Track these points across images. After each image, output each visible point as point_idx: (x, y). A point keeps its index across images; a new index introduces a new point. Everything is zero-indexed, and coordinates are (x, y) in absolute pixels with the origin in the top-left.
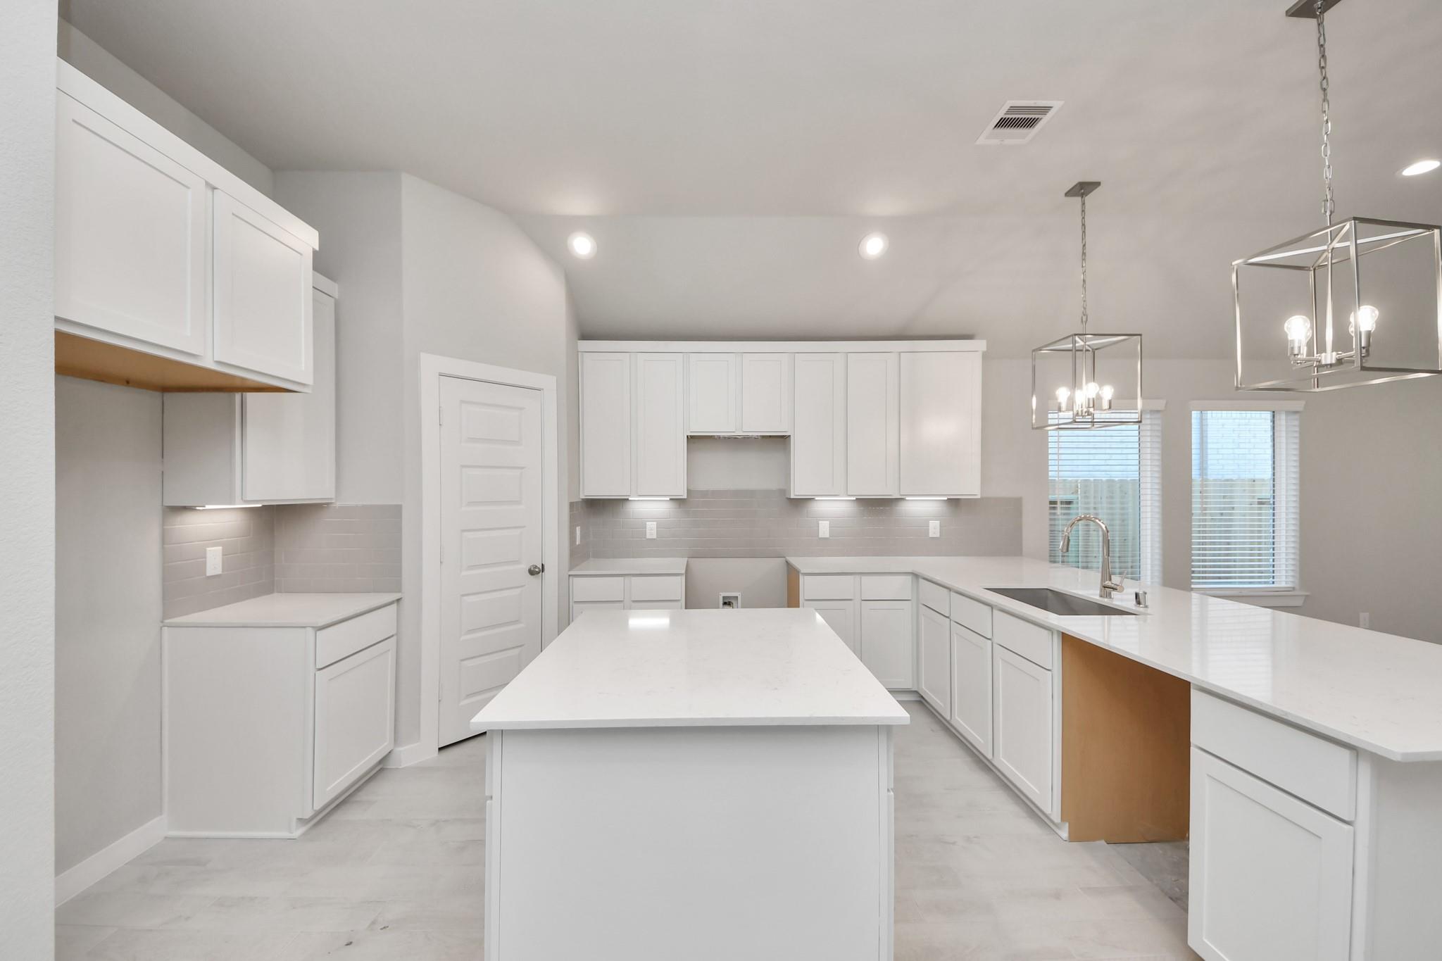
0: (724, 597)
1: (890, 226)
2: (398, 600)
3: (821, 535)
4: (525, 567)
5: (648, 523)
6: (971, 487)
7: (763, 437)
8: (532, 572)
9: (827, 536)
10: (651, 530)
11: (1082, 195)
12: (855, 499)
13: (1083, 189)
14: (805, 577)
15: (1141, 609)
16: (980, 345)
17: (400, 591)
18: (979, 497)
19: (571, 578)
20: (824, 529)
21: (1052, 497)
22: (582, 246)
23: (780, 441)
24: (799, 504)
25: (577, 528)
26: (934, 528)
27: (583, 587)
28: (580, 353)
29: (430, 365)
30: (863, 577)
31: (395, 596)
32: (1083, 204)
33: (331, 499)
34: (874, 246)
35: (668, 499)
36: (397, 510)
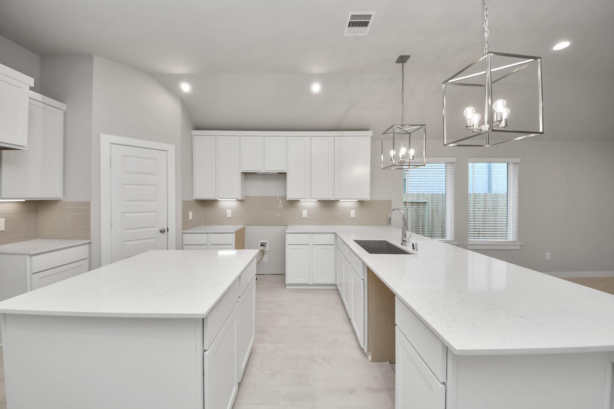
0: (261, 243)
1: (323, 78)
2: (89, 243)
3: (303, 216)
4: (157, 229)
5: (227, 210)
6: (366, 196)
7: (278, 173)
8: (162, 232)
9: (306, 216)
10: (229, 213)
11: (402, 62)
12: (317, 200)
13: (403, 59)
14: (288, 234)
15: (414, 252)
16: (370, 133)
17: (89, 239)
18: (369, 200)
19: (184, 234)
20: (305, 213)
21: (405, 200)
22: (186, 87)
23: (283, 175)
24: (293, 203)
25: (190, 212)
26: (353, 213)
27: (189, 238)
28: (193, 136)
29: (106, 140)
30: (313, 235)
31: (89, 241)
32: (403, 66)
33: (61, 198)
34: (316, 88)
35: (235, 200)
36: (87, 204)
